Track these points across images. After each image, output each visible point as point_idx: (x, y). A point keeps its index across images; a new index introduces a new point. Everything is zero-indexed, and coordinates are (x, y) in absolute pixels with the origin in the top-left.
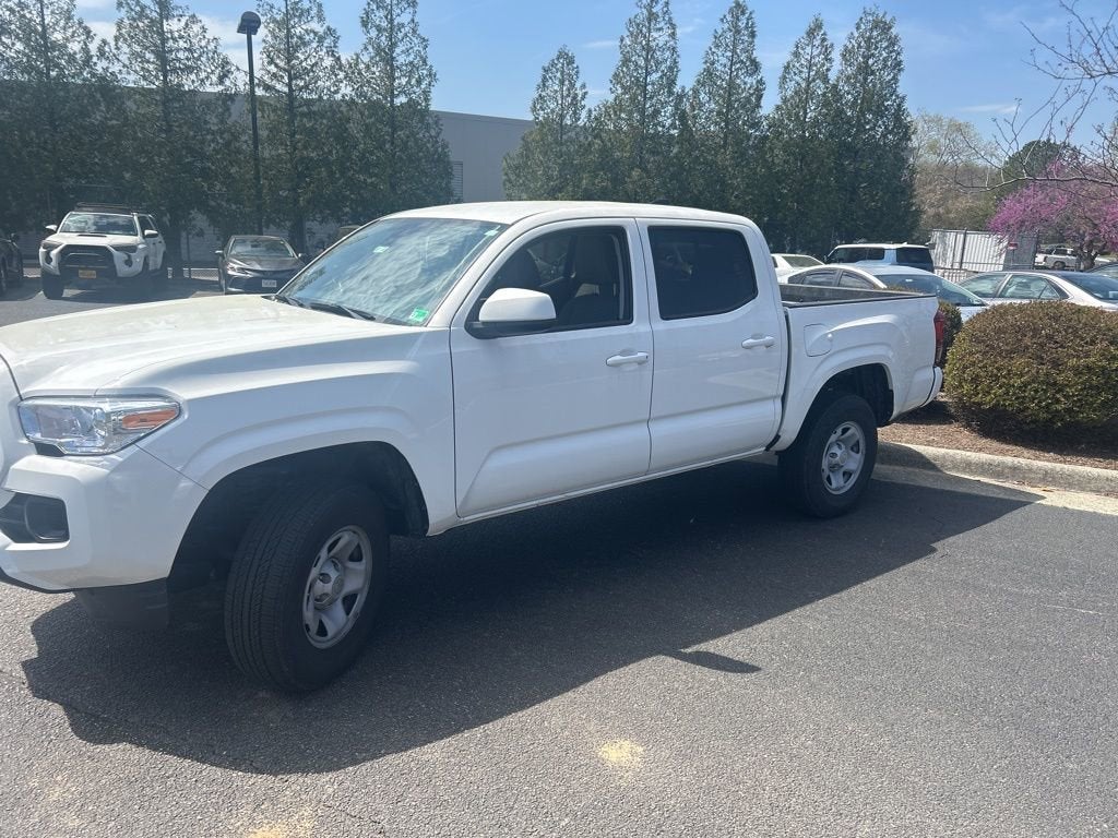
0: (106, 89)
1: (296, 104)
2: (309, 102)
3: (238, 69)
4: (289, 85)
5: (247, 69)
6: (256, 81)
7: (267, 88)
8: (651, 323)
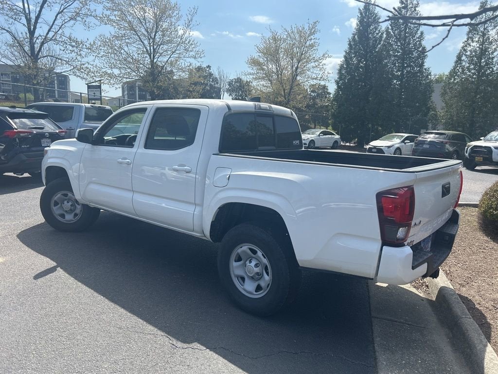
8: (139, 148)
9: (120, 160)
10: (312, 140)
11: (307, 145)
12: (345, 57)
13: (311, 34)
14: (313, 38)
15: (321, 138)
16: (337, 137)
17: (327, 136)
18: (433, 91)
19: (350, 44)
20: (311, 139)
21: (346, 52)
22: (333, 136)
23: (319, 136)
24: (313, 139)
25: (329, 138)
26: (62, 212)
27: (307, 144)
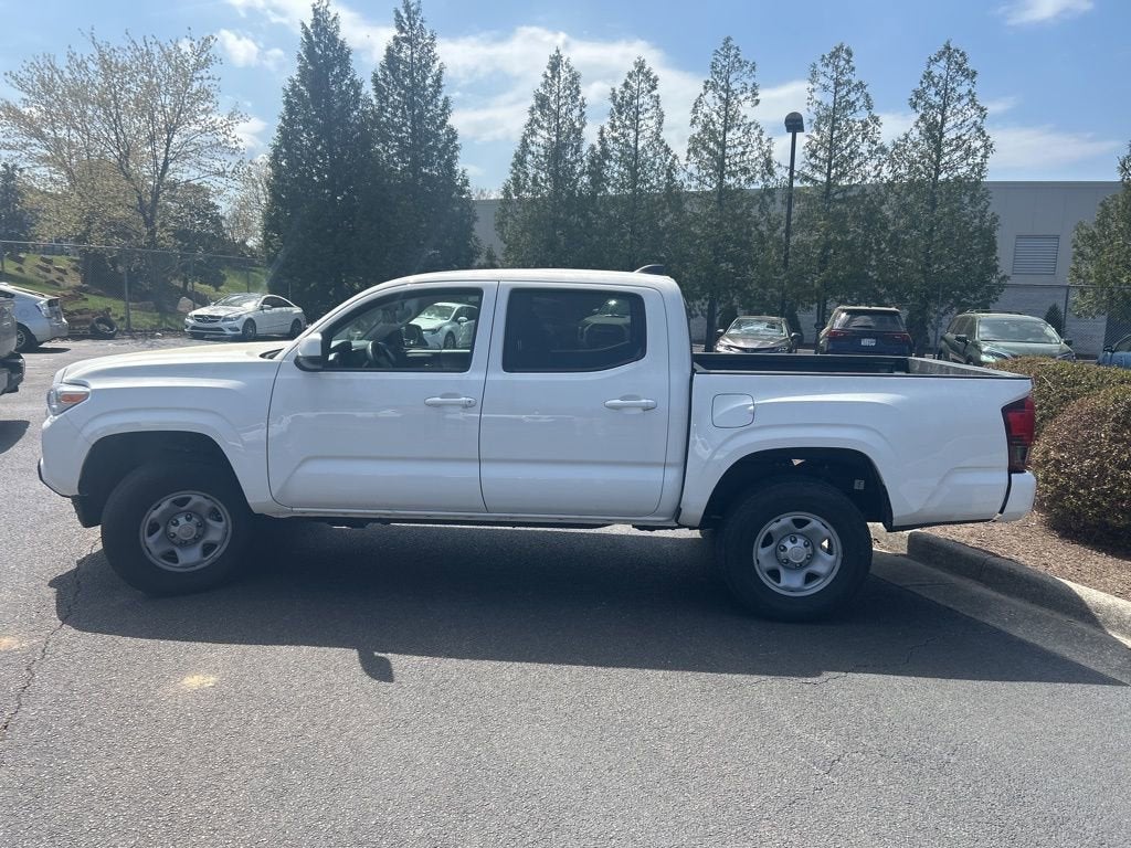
0: (674, 196)
1: (833, 190)
2: (845, 189)
3: (779, 165)
4: (828, 174)
5: (789, 165)
6: (795, 174)
7: (807, 178)
8: (487, 373)
9: (438, 399)
10: (250, 320)
11: (240, 332)
12: (281, 129)
13: (198, 66)
14: (205, 76)
15: (267, 314)
16: (297, 310)
17: (278, 309)
18: (476, 219)
19: (288, 103)
20: (246, 317)
21: (283, 119)
22: (289, 309)
23: (262, 309)
24: (250, 316)
25: (282, 313)
26: (168, 547)
27: (241, 328)
